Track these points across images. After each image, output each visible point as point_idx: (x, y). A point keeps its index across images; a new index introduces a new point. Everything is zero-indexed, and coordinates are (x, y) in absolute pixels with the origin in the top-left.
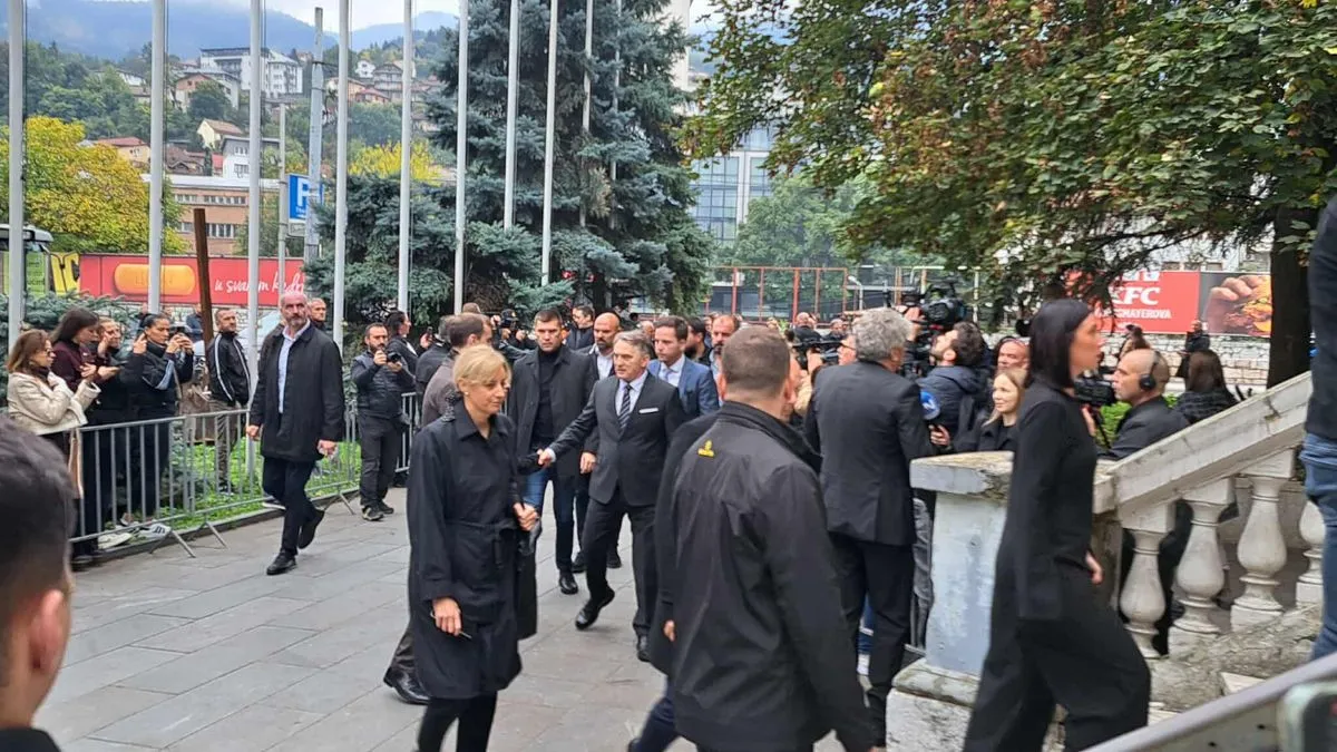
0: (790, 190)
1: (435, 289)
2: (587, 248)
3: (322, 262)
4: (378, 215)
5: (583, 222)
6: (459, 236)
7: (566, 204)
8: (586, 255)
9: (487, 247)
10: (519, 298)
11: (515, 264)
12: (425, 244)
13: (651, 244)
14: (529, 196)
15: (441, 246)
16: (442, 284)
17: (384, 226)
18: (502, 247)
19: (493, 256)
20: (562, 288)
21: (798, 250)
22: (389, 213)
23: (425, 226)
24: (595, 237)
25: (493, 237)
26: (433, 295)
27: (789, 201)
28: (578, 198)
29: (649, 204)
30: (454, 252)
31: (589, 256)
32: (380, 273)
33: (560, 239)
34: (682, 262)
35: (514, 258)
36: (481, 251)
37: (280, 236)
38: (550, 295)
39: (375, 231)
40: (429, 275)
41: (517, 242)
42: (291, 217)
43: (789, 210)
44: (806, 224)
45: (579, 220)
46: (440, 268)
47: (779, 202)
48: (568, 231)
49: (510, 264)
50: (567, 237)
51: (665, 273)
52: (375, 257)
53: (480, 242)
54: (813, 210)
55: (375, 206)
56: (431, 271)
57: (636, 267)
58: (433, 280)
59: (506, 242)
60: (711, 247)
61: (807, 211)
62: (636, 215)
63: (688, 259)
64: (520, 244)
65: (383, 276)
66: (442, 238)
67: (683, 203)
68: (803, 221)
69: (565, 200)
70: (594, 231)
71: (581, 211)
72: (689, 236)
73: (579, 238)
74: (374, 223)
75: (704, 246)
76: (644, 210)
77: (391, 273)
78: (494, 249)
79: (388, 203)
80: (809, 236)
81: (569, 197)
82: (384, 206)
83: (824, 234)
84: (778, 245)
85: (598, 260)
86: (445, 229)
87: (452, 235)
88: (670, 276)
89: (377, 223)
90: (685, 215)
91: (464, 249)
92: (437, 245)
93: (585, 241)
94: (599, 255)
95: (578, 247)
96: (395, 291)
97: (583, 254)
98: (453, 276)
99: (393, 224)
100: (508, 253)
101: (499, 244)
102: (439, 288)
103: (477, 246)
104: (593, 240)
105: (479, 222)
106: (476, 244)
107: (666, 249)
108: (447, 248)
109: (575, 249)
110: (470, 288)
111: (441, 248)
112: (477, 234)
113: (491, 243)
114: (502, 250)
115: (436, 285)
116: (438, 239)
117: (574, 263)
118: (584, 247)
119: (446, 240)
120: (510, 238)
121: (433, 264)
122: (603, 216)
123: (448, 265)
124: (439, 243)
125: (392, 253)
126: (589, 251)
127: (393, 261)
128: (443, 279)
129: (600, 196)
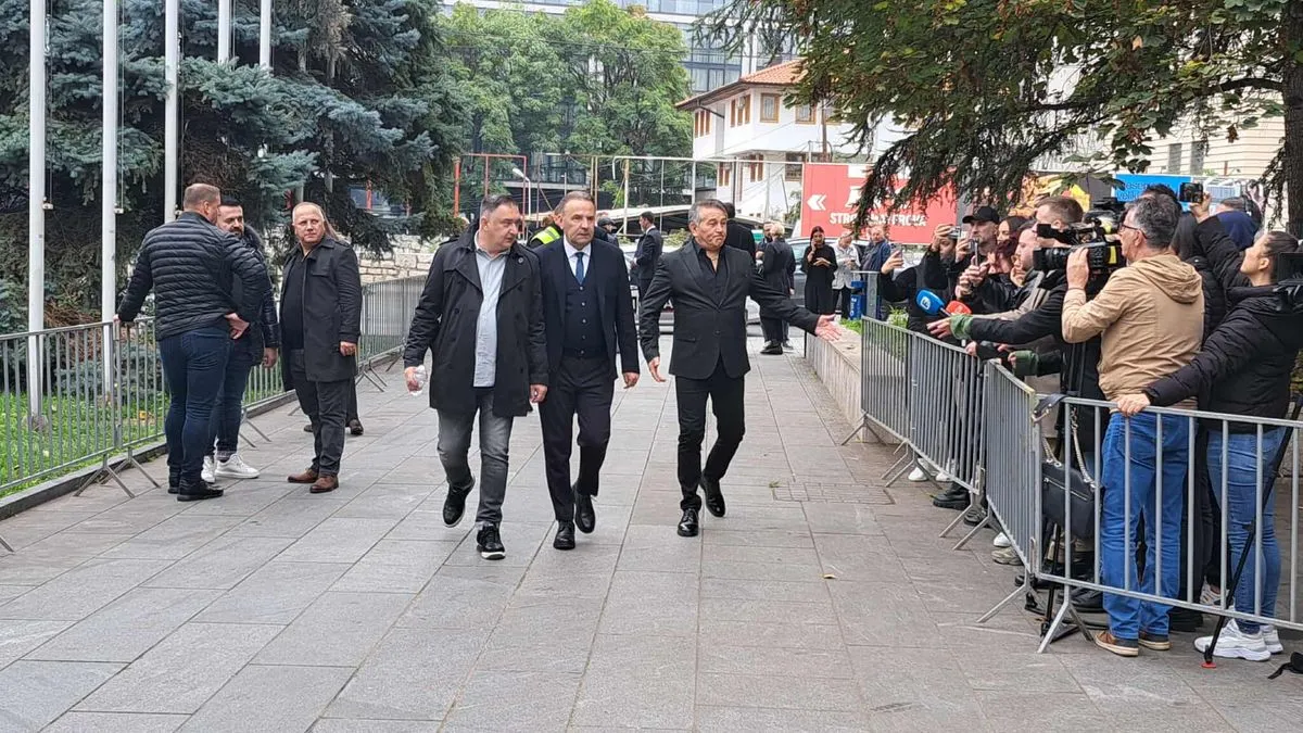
1: (138, 159)
2: (330, 104)
5: (302, 65)
6: (171, 77)
7: (287, 37)
8: (326, 114)
9: (220, 95)
10: (264, 174)
11: (260, 123)
13: (406, 102)
15: (147, 92)
16: (147, 152)
18: (241, 96)
19: (227, 109)
20: (300, 163)
24: (327, 88)
26: (136, 167)
28: (306, 30)
29: (397, 44)
30: (163, 103)
31: (332, 115)
34: (438, 132)
36: (209, 102)
38: (289, 171)
40: (126, 136)
41: (262, 89)
45: (297, 62)
46: (140, 126)
48: (289, 79)
49: (249, 123)
50: (291, 87)
53: (209, 87)
56: (129, 130)
57: (399, 133)
58: (136, 144)
59: (250, 89)
62: (382, 59)
66: (145, 81)
69: (285, 33)
70: (322, 80)
71: (302, 50)
72: (445, 94)
73: (309, 89)
75: (460, 109)
76: (389, 51)
78: (231, 99)
81: (291, 28)
85: (342, 123)
86: (145, 64)
87: (160, 75)
88: (431, 149)
91: (179, 99)
92: (138, 90)
93: (318, 94)
94: (349, 113)
95: (310, 103)
96: (75, 160)
97: (320, 114)
98: (161, 139)
99: (64, 56)
100: (250, 105)
101: (237, 91)
102: (145, 156)
103: (202, 94)
104: (328, 93)
105: (200, 58)
106: (201, 89)
107: (426, 111)
108: (152, 95)
109: (307, 106)
110: (187, 158)
111: (144, 97)
112: (197, 76)
113: (224, 89)
114: (241, 100)
115: (139, 151)
116: (138, 82)
117: (305, 125)
118: (321, 103)
119: (152, 83)
120: (254, 83)
121: (128, 120)
122: (336, 58)
123: (151, 122)
124: (141, 87)
125: (62, 101)
126: (328, 110)
127: (63, 113)
128: (150, 144)
129: (334, 30)
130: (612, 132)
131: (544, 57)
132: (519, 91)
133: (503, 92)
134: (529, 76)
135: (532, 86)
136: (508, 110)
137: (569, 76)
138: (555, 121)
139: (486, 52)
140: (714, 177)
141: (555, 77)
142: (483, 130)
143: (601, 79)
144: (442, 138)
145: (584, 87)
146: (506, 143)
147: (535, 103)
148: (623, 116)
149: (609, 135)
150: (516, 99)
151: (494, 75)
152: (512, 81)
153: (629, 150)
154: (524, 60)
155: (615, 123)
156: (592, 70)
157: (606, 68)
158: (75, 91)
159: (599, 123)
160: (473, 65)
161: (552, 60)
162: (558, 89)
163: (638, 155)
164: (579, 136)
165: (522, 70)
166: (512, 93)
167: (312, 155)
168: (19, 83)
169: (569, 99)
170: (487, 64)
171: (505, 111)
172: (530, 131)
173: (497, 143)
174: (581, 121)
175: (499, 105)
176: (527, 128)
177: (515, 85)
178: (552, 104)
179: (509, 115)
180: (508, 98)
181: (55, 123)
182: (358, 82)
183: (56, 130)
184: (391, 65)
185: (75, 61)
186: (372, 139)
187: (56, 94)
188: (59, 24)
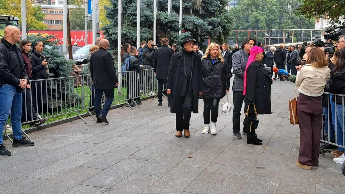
0: (244, 4)
1: (147, 35)
4: (127, 10)
5: (191, 11)
6: (155, 16)
7: (187, 6)
8: (194, 23)
9: (165, 20)
10: (175, 38)
11: (174, 26)
12: (144, 19)
13: (215, 19)
14: (174, 3)
15: (149, 20)
16: (149, 33)
17: (130, 13)
18: (169, 20)
19: (166, 23)
20: (186, 35)
21: (247, 25)
22: (131, 9)
23: (144, 13)
24: (196, 17)
25: (166, 16)
26: (147, 37)
27: (244, 8)
28: (191, 3)
29: (214, 5)
30: (153, 22)
31: (195, 23)
32: (128, 29)
33: (185, 18)
34: (224, 26)
35: (173, 24)
36: (162, 21)
37: (86, 20)
39: (126, 15)
40: (145, 30)
41: (175, 18)
42: (89, 14)
43: (244, 11)
44: (250, 16)
46: (148, 28)
47: (240, 9)
48: (187, 15)
49: (172, 26)
50: (187, 17)
51: (220, 29)
52: (127, 24)
53: (162, 18)
54: (252, 11)
55: (126, 6)
56: (146, 29)
57: (211, 27)
58: (146, 32)
59: (171, 18)
60: (233, 20)
61: (250, 12)
62: (210, 9)
63: (226, 25)
64: (176, 19)
65: (130, 31)
67: (223, 5)
68: (249, 15)
69: (186, 4)
70: (195, 15)
71: (191, 8)
72: (227, 16)
73: (191, 17)
74: (126, 12)
75: (231, 20)
76: (212, 7)
77: (132, 30)
78: (167, 21)
79: (131, 5)
80: (251, 20)
81: (188, 3)
82: (129, 6)
83: (256, 19)
84: (240, 23)
85: (198, 25)
86: (150, 14)
87: (152, 16)
88: (221, 30)
89: (127, 12)
90: (225, 9)
91: (157, 21)
92: (148, 20)
93: (193, 18)
94: (199, 23)
95: (191, 21)
96: (134, 36)
97: (193, 23)
98: (153, 30)
99: (132, 13)
100: (171, 22)
101: (169, 19)
104: (196, 18)
105: (161, 11)
106: (161, 19)
107: (220, 21)
108: (151, 20)
109: (190, 21)
110: (158, 34)
111: (149, 21)
112: (161, 16)
113: (166, 18)
114: (169, 21)
115: (148, 33)
116: (148, 18)
117: (190, 26)
118: (193, 20)
119: (150, 18)
120: (172, 17)
121: (146, 26)
122: (199, 9)
123: (151, 27)
124: (148, 19)
125: (132, 23)
126: (195, 22)
127: (132, 25)
128: (150, 31)
129: (198, 3)
130: (293, 23)
131: (275, 5)
132: (268, 14)
133: (264, 15)
134: (271, 11)
135: (272, 13)
136: (266, 19)
137: (282, 9)
138: (278, 21)
139: (260, 5)
140: (321, 34)
141: (278, 10)
142: (259, 24)
143: (291, 10)
144: (226, 27)
145: (286, 12)
146: (264, 27)
147: (273, 17)
148: (296, 19)
149: (292, 24)
150: (268, 16)
151: (262, 10)
152: (267, 11)
153: (297, 27)
154: (270, 6)
155: (294, 21)
156: (288, 7)
157: (292, 7)
158: (134, 20)
159: (289, 21)
160: (257, 9)
161: (277, 6)
162: (279, 13)
163: (300, 29)
164: (284, 25)
165: (269, 9)
166: (266, 15)
167: (190, 32)
168: (124, 19)
169: (282, 15)
170: (261, 8)
171: (264, 19)
172: (271, 24)
173: (262, 27)
174: (285, 21)
175: (262, 17)
176: (270, 23)
177: (267, 13)
178: (277, 17)
179: (266, 20)
180: (265, 16)
181: (131, 28)
182: (205, 15)
183: (130, 29)
184: (213, 10)
185: (134, 13)
186: (205, 28)
187: (131, 21)
188: (132, 5)
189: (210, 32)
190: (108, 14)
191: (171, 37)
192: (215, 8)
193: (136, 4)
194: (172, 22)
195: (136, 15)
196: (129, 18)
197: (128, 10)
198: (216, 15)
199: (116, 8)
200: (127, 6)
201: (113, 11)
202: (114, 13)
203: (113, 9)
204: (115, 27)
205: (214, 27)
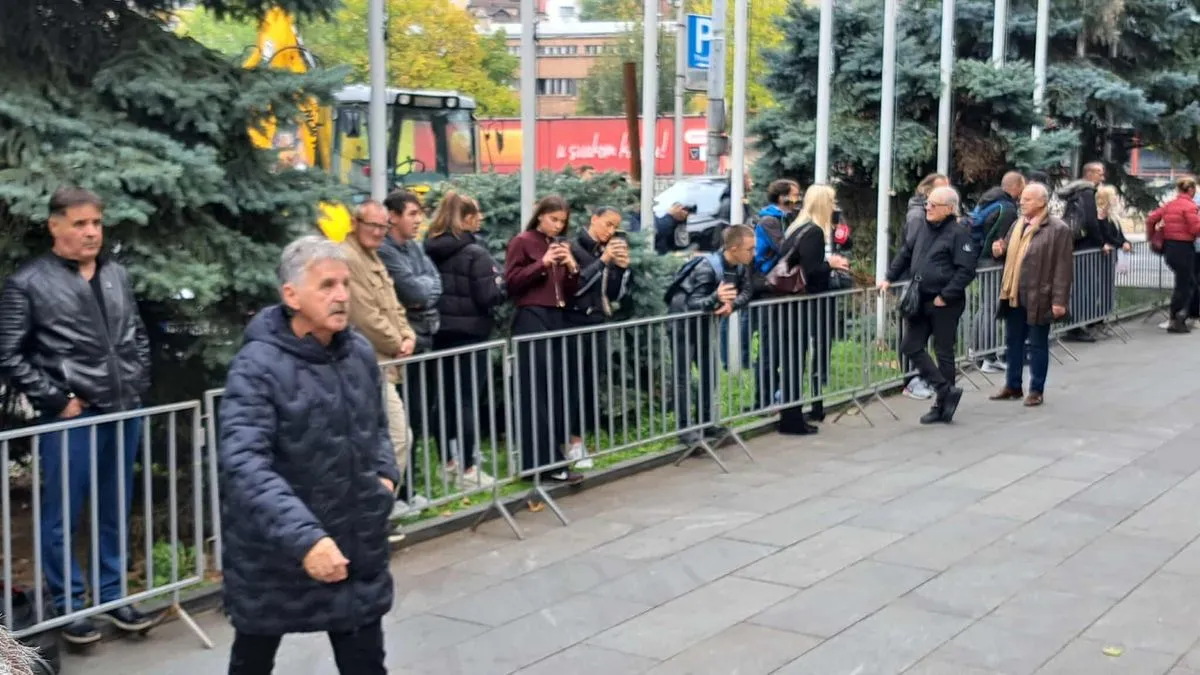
1: (915, 147)
2: (1096, 85)
3: (771, 120)
4: (844, 58)
5: (1081, 50)
6: (945, 78)
7: (1065, 28)
8: (1093, 95)
9: (983, 90)
10: (1022, 154)
11: (1018, 112)
12: (906, 91)
13: (1178, 76)
14: (1017, 20)
15: (923, 92)
16: (923, 141)
17: (851, 71)
18: (1002, 90)
19: (989, 103)
20: (1064, 140)
22: (859, 56)
23: (907, 68)
24: (1100, 70)
25: (990, 77)
26: (913, 155)
28: (1081, 20)
29: (1172, 23)
30: (938, 100)
31: (1098, 95)
32: (846, 130)
33: (1055, 77)
35: (1016, 102)
36: (974, 97)
37: (678, 90)
38: (1052, 149)
40: (908, 130)
41: (1020, 82)
42: (690, 67)
45: (1076, 48)
46: (921, 120)
48: (1064, 64)
49: (1009, 113)
50: (1065, 72)
53: (975, 85)
55: (842, 47)
56: (909, 125)
57: (1161, 107)
58: (913, 136)
59: (1009, 83)
62: (1155, 38)
64: (1025, 85)
65: (852, 134)
66: (925, 82)
69: (1063, 24)
70: (1098, 63)
71: (1081, 37)
73: (1079, 72)
76: (1164, 30)
77: (860, 131)
78: (992, 93)
79: (857, 42)
81: (1069, 19)
82: (851, 46)
85: (1110, 102)
86: (927, 69)
87: (937, 77)
89: (845, 67)
91: (952, 96)
92: (918, 91)
93: (1089, 77)
94: (1113, 93)
95: (1080, 85)
96: (866, 151)
97: (1088, 94)
98: (936, 130)
99: (862, 69)
100: (1009, 97)
101: (998, 86)
102: (921, 145)
103: (969, 90)
104: (1099, 74)
105: (970, 59)
106: (969, 87)
108: (929, 95)
109: (1077, 88)
110: (957, 145)
111: (922, 96)
112: (968, 76)
113: (987, 84)
114: (1001, 94)
115: (917, 141)
116: (919, 84)
117: (1074, 105)
118: (1089, 85)
120: (1011, 78)
121: (909, 116)
122: (1110, 41)
123: (929, 116)
124: (921, 88)
125: (861, 105)
126: (1096, 89)
127: (861, 114)
128: (925, 134)
129: (1109, 16)
158: (869, 96)
167: (1078, 131)
181: (856, 124)
182: (1133, 61)
183: (853, 128)
184: (1170, 41)
185: (869, 72)
186: (1135, 114)
187: (856, 99)
188: (861, 43)
189: (1155, 127)
190: (774, 76)
191: (1003, 154)
192: (1177, 34)
193: (875, 35)
194: (1012, 98)
195: (878, 77)
196: (849, 87)
197: (847, 61)
198: (1179, 58)
199: (801, 56)
200: (843, 45)
201: (792, 64)
202: (794, 73)
203: (790, 58)
204: (795, 122)
205: (1173, 108)
